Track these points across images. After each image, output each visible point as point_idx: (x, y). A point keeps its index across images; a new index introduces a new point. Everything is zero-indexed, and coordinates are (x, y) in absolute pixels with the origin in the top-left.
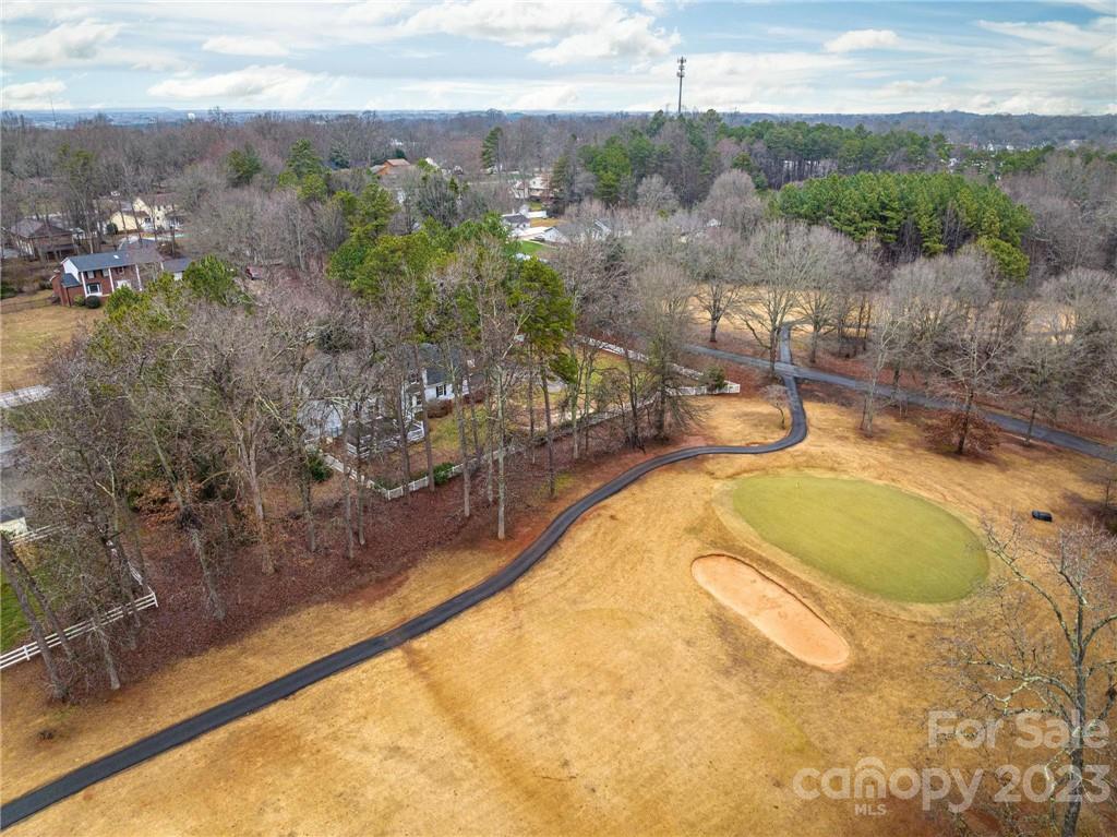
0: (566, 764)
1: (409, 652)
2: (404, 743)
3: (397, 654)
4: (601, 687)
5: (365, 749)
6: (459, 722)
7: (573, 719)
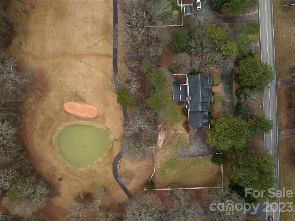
0: (81, 62)
1: (111, 56)
2: (96, 46)
3: (112, 54)
4: (87, 75)
5: (98, 41)
6: (95, 54)
7: (85, 68)
